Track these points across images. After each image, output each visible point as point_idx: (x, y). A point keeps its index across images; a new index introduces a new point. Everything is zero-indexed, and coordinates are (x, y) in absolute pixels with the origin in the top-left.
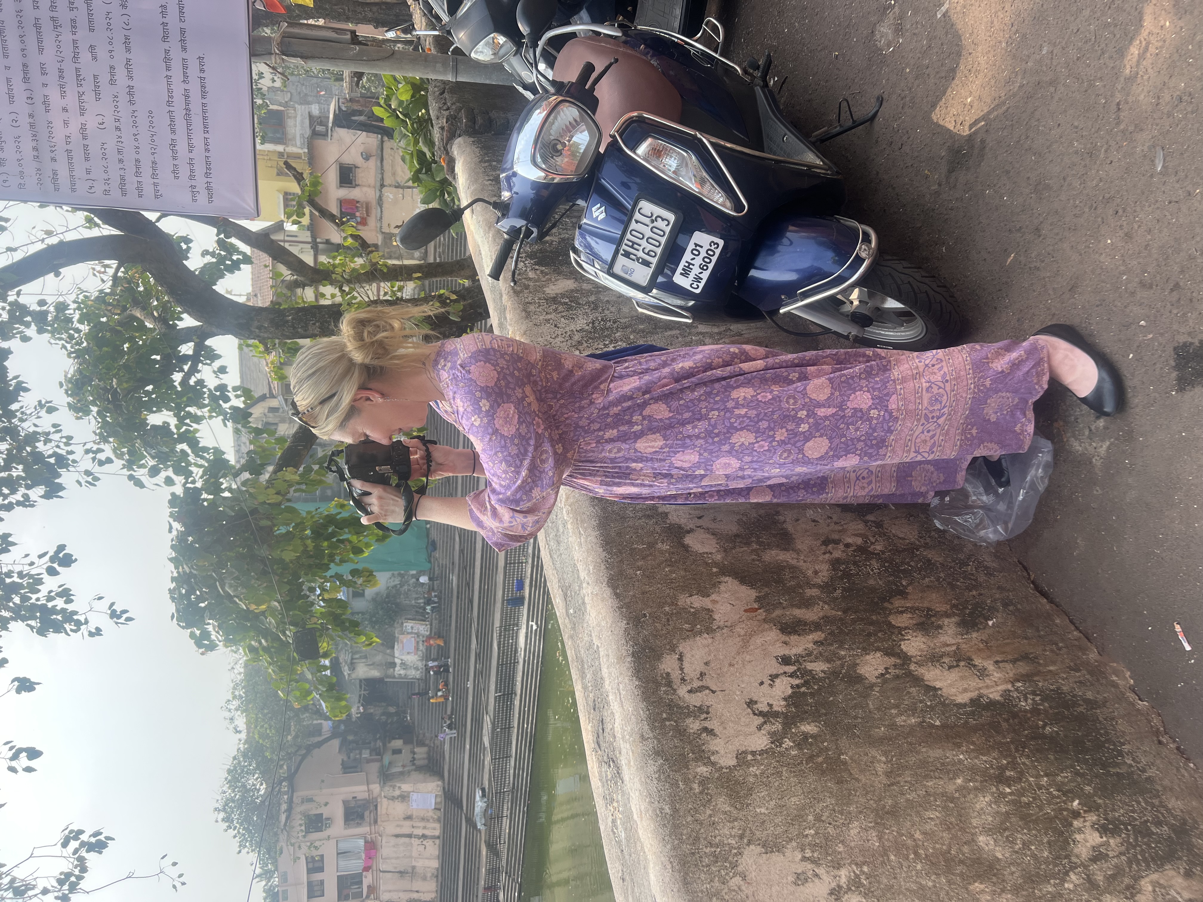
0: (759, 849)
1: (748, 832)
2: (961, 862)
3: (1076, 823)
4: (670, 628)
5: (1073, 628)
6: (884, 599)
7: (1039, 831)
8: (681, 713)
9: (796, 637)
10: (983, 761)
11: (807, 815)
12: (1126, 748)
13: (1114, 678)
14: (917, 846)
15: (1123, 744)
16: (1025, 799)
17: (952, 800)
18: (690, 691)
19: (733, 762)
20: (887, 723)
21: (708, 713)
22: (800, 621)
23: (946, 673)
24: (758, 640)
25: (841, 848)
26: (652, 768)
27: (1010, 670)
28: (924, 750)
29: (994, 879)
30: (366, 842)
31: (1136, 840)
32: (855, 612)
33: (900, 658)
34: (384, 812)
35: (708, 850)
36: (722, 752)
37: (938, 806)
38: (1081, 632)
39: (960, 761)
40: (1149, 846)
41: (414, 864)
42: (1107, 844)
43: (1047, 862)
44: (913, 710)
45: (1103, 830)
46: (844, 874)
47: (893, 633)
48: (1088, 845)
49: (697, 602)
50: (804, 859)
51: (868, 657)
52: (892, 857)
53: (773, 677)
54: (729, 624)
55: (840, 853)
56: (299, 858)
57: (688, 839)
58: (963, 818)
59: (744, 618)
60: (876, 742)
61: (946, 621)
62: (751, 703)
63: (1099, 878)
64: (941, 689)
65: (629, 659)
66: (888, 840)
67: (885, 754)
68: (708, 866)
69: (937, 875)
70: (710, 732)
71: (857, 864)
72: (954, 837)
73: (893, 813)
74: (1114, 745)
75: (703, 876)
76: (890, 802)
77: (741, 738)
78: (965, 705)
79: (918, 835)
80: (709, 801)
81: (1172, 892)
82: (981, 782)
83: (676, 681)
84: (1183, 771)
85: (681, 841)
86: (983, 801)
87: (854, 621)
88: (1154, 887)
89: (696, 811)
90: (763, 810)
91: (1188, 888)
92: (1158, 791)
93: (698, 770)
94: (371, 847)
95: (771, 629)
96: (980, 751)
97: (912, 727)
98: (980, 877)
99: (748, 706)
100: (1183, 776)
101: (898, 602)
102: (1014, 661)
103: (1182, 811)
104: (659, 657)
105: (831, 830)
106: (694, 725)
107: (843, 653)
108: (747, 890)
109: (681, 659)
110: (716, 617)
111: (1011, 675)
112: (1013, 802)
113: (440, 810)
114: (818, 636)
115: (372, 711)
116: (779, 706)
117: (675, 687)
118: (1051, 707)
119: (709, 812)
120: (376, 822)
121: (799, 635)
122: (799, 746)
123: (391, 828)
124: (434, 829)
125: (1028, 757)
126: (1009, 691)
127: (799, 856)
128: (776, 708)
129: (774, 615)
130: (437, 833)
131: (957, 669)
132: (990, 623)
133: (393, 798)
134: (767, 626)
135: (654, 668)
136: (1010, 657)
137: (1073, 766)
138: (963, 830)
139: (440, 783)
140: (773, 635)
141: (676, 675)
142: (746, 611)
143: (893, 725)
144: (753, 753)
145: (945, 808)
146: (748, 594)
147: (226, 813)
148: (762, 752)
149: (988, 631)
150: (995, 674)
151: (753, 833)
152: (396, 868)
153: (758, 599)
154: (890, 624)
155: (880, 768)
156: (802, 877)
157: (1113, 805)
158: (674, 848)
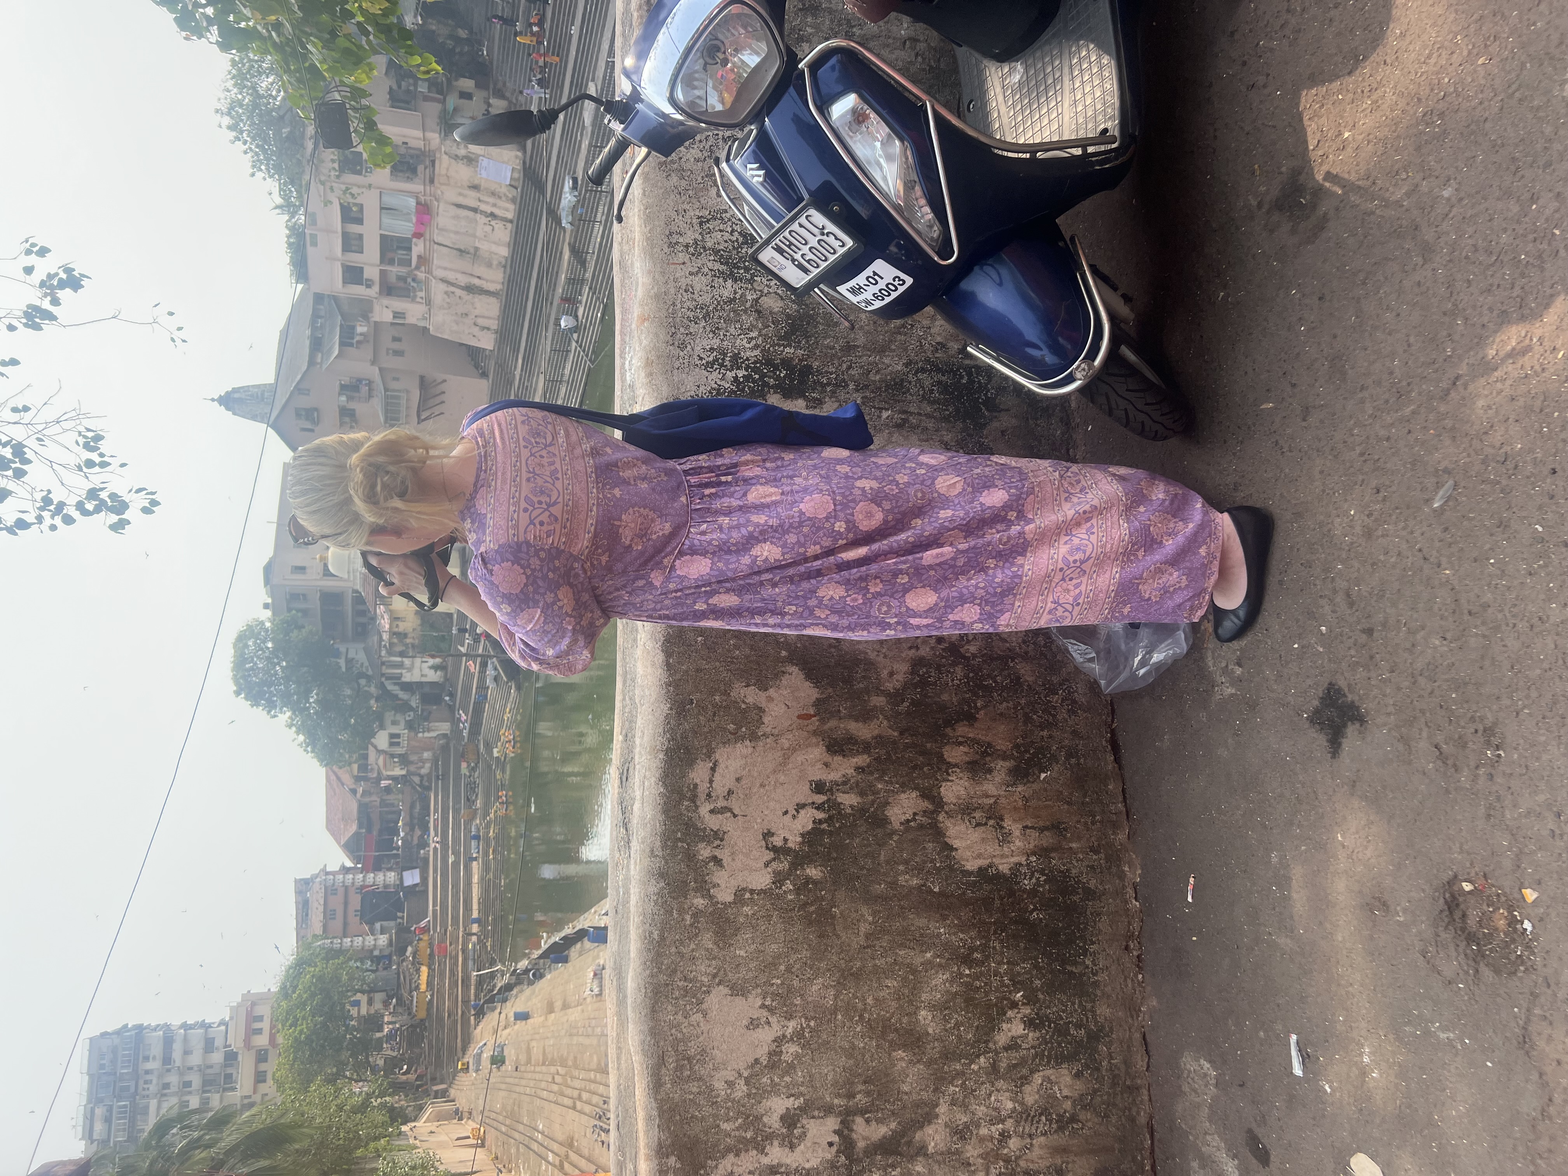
0: (727, 991)
1: (722, 972)
2: (896, 1030)
3: (1010, 1013)
4: (713, 725)
5: (1121, 799)
6: (949, 723)
7: (974, 1015)
8: (696, 836)
9: (841, 758)
10: (959, 939)
11: (780, 964)
12: (1093, 948)
13: (1126, 869)
14: (865, 1010)
15: (1093, 943)
16: (978, 983)
17: (914, 972)
18: (712, 812)
19: (730, 898)
20: (889, 880)
21: (722, 840)
22: (851, 738)
23: (971, 830)
24: (799, 757)
25: (798, 1001)
26: (653, 888)
27: (1034, 839)
28: (911, 916)
29: (917, 1050)
30: (418, 203)
31: (1052, 1037)
32: (912, 736)
33: (933, 803)
34: (443, 172)
35: (681, 984)
36: (723, 886)
37: (899, 976)
38: (1126, 806)
39: (939, 935)
40: (1059, 1044)
41: (477, 244)
42: (1027, 1036)
43: (967, 1044)
44: (919, 869)
45: (1030, 1023)
46: (792, 1025)
47: (940, 769)
48: (1010, 1034)
49: (751, 695)
50: (763, 1006)
51: (903, 796)
52: (840, 1017)
53: (800, 807)
54: (776, 732)
55: (796, 1005)
56: (331, 203)
57: (667, 969)
58: (915, 990)
59: (794, 726)
60: (870, 899)
61: (1001, 763)
62: (768, 835)
63: (1003, 1065)
64: (956, 849)
65: (661, 756)
66: (842, 1000)
67: (874, 914)
68: (676, 998)
69: (871, 1038)
70: (717, 861)
71: (806, 1018)
72: (901, 1007)
73: (857, 976)
74: (1085, 943)
75: (670, 1008)
76: (859, 964)
77: (746, 873)
78: (969, 873)
79: (870, 1001)
80: (697, 935)
81: (1056, 1088)
82: (948, 959)
83: (702, 796)
84: (1129, 981)
85: (660, 971)
86: (940, 979)
87: (907, 746)
88: (1043, 1081)
89: (681, 942)
90: (742, 953)
91: (1071, 1087)
92: (1096, 996)
93: (695, 901)
94: (424, 211)
95: (817, 745)
96: (962, 927)
97: (911, 889)
98: (904, 1047)
99: (764, 838)
100: (1127, 986)
101: (962, 729)
102: (1042, 830)
103: (1106, 1019)
104: (691, 763)
105: (796, 983)
106: (704, 852)
107: (880, 786)
108: (704, 1027)
109: (713, 769)
110: (766, 720)
111: (1031, 846)
112: (967, 984)
113: (516, 188)
114: (862, 760)
115: (434, 28)
116: (794, 842)
117: (698, 803)
118: (1049, 891)
119: (692, 946)
120: (432, 181)
121: (844, 756)
122: (798, 891)
123: (451, 195)
124: (507, 210)
125: (1002, 941)
126: (1021, 865)
127: (759, 1002)
128: (790, 845)
129: (826, 727)
130: (510, 215)
131: (983, 828)
132: (1043, 776)
133: (456, 157)
134: (814, 740)
135: (683, 776)
136: (1041, 824)
137: (1036, 958)
138: (910, 1002)
139: (520, 154)
140: (817, 752)
141: (703, 787)
142: (799, 717)
143: (893, 883)
144: (752, 892)
145: (905, 979)
146: (808, 692)
147: (232, 118)
148: (762, 892)
149: (1035, 786)
150: (1017, 842)
151: (726, 974)
152: (454, 243)
153: (818, 703)
154: (941, 757)
155: (864, 928)
156: (755, 1023)
157: (1050, 1002)
158: (652, 976)
